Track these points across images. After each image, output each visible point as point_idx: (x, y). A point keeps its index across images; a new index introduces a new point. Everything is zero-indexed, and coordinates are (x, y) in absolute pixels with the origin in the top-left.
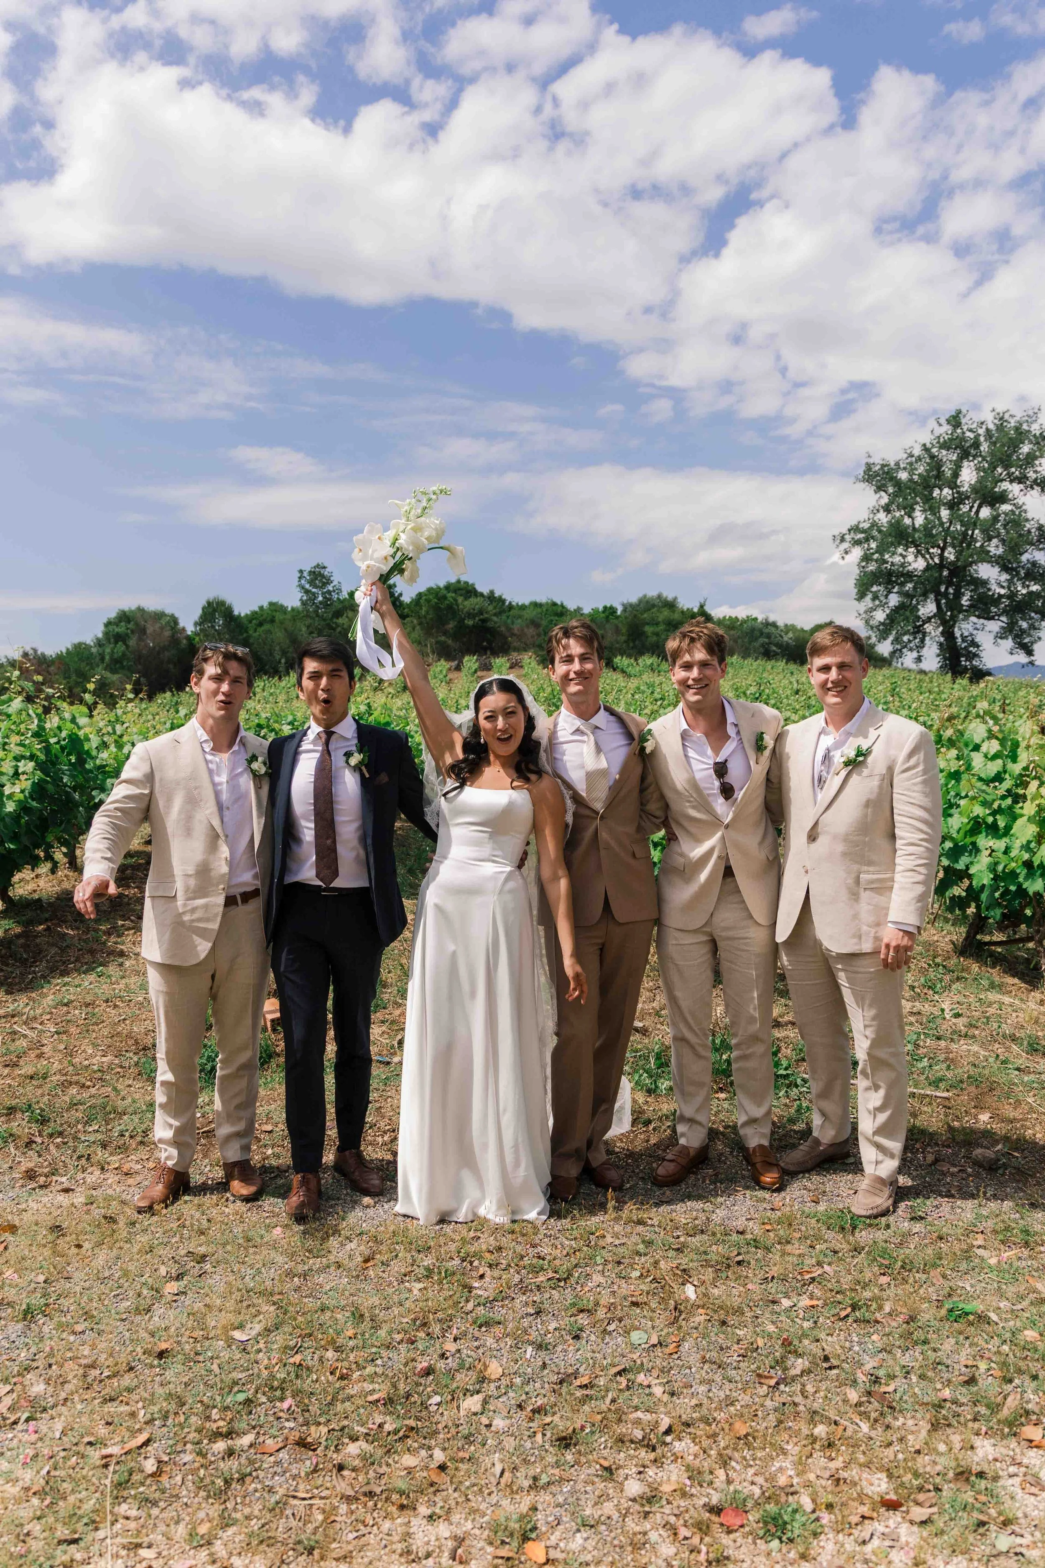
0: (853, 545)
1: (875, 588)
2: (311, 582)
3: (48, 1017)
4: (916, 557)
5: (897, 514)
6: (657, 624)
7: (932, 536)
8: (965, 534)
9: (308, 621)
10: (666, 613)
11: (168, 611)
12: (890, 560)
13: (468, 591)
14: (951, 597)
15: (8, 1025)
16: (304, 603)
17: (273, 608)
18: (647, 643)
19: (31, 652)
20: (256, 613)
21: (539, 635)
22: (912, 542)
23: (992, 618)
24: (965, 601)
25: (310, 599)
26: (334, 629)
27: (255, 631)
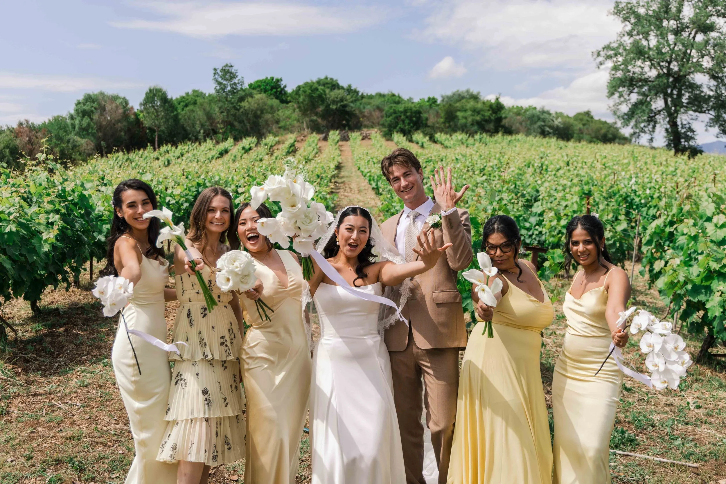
0: (606, 59)
1: (621, 89)
2: (223, 77)
3: (75, 395)
4: (651, 68)
5: (637, 38)
6: (466, 111)
7: (662, 54)
8: (685, 53)
9: (220, 104)
10: (472, 103)
11: (122, 95)
12: (632, 70)
13: (334, 86)
14: (675, 97)
15: (48, 401)
16: (218, 91)
17: (196, 94)
18: (459, 124)
19: (24, 122)
20: (184, 97)
21: (382, 117)
22: (648, 58)
23: (704, 112)
24: (685, 100)
25: (221, 88)
26: (238, 110)
27: (183, 110)
